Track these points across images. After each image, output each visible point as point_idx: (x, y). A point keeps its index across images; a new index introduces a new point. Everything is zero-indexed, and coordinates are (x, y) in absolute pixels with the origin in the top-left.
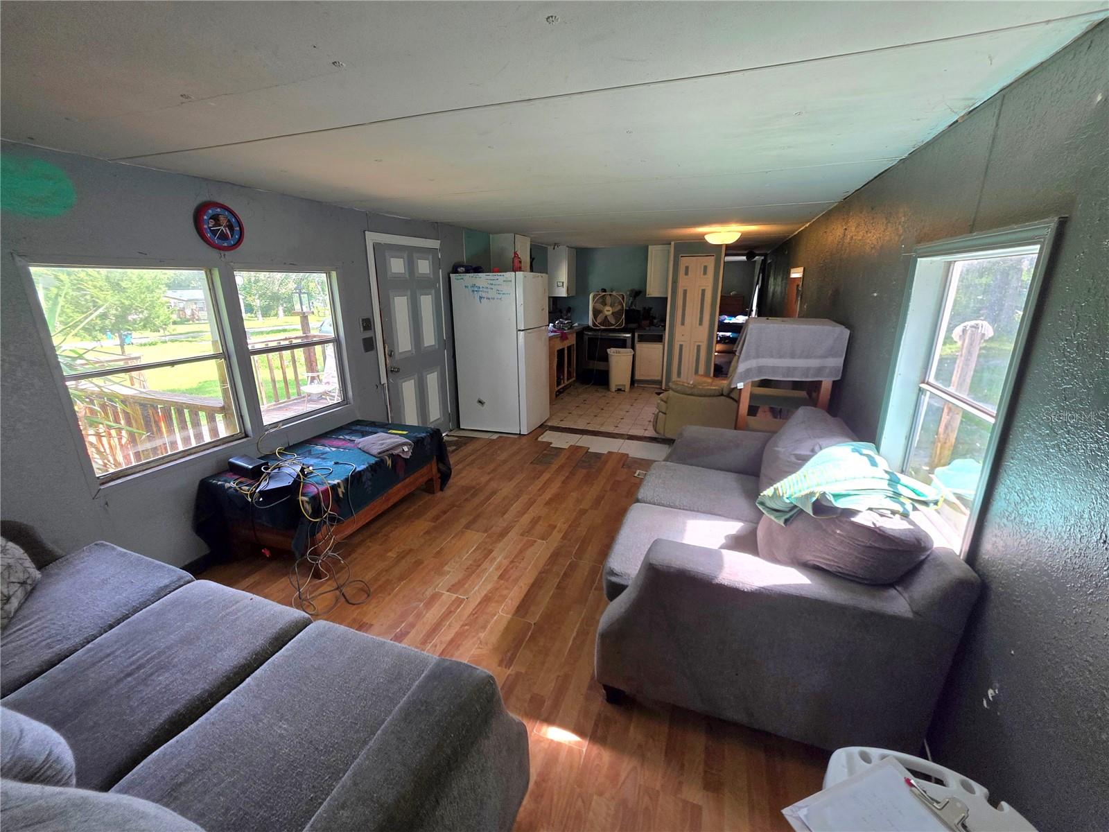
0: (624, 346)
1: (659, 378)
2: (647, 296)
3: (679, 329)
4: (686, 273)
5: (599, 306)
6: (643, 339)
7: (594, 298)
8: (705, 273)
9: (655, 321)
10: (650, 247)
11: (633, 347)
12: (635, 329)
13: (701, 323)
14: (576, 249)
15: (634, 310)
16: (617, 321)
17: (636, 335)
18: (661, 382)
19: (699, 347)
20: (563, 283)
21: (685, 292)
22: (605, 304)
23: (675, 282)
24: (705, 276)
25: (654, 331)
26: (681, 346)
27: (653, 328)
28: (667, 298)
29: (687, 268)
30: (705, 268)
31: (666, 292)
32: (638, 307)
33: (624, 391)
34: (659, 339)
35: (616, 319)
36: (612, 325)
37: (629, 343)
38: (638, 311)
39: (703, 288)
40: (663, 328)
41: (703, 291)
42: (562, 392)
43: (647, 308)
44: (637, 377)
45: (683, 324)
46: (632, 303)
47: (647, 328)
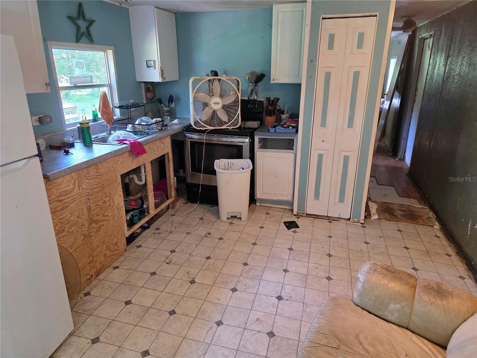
0: (240, 156)
1: (289, 198)
2: (272, 82)
3: (318, 132)
4: (331, 46)
5: (203, 96)
6: (265, 144)
7: (195, 83)
8: (360, 45)
9: (283, 116)
10: (275, 7)
11: (252, 158)
12: (255, 129)
13: (351, 124)
14: (175, 13)
15: (254, 101)
16: (230, 118)
17: (257, 139)
18: (292, 204)
19: (346, 159)
20: (154, 62)
21: (328, 76)
22: (211, 93)
23: (312, 61)
24: (360, 50)
25: (281, 133)
26: (320, 157)
27: (279, 129)
28: (300, 85)
29: (332, 37)
30: (361, 36)
31: (299, 76)
32: (261, 97)
33: (240, 218)
34: (289, 145)
35: (228, 115)
36: (222, 123)
37: (246, 151)
38: (262, 102)
39: (356, 69)
40: (294, 130)
41: (357, 75)
42: (148, 227)
43: (272, 99)
44: (259, 195)
45: (323, 124)
46: (252, 91)
47: (272, 130)
